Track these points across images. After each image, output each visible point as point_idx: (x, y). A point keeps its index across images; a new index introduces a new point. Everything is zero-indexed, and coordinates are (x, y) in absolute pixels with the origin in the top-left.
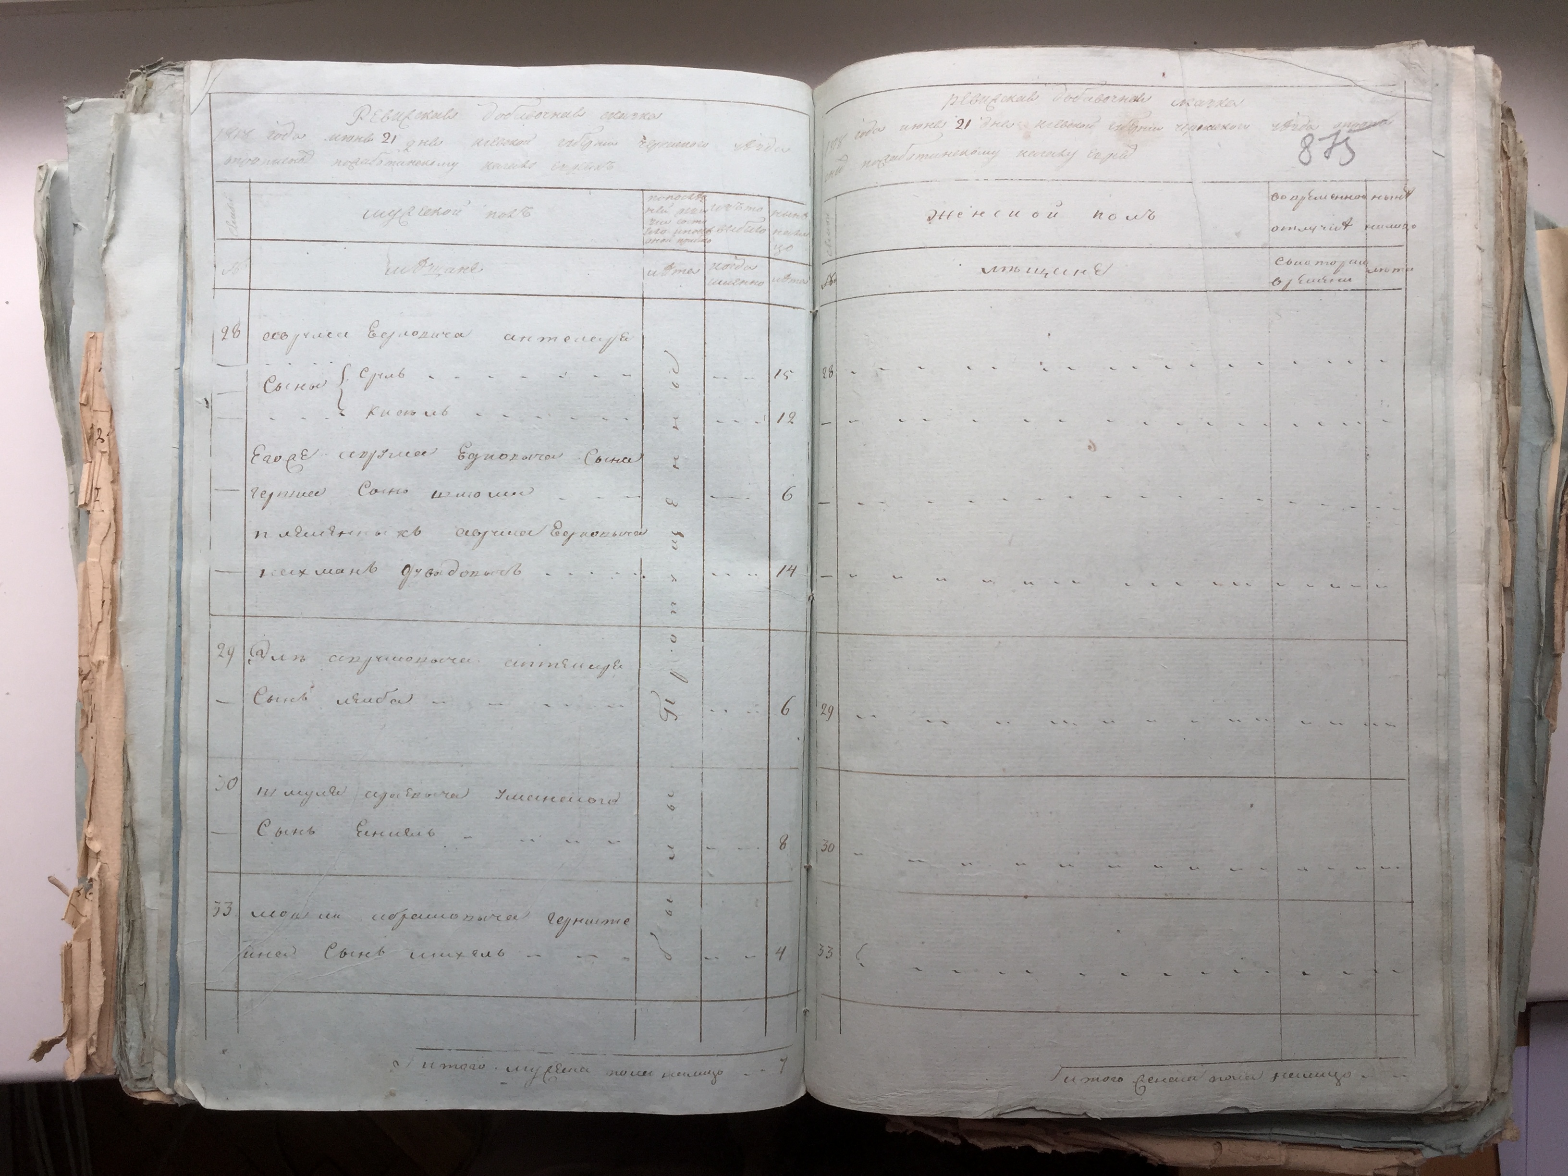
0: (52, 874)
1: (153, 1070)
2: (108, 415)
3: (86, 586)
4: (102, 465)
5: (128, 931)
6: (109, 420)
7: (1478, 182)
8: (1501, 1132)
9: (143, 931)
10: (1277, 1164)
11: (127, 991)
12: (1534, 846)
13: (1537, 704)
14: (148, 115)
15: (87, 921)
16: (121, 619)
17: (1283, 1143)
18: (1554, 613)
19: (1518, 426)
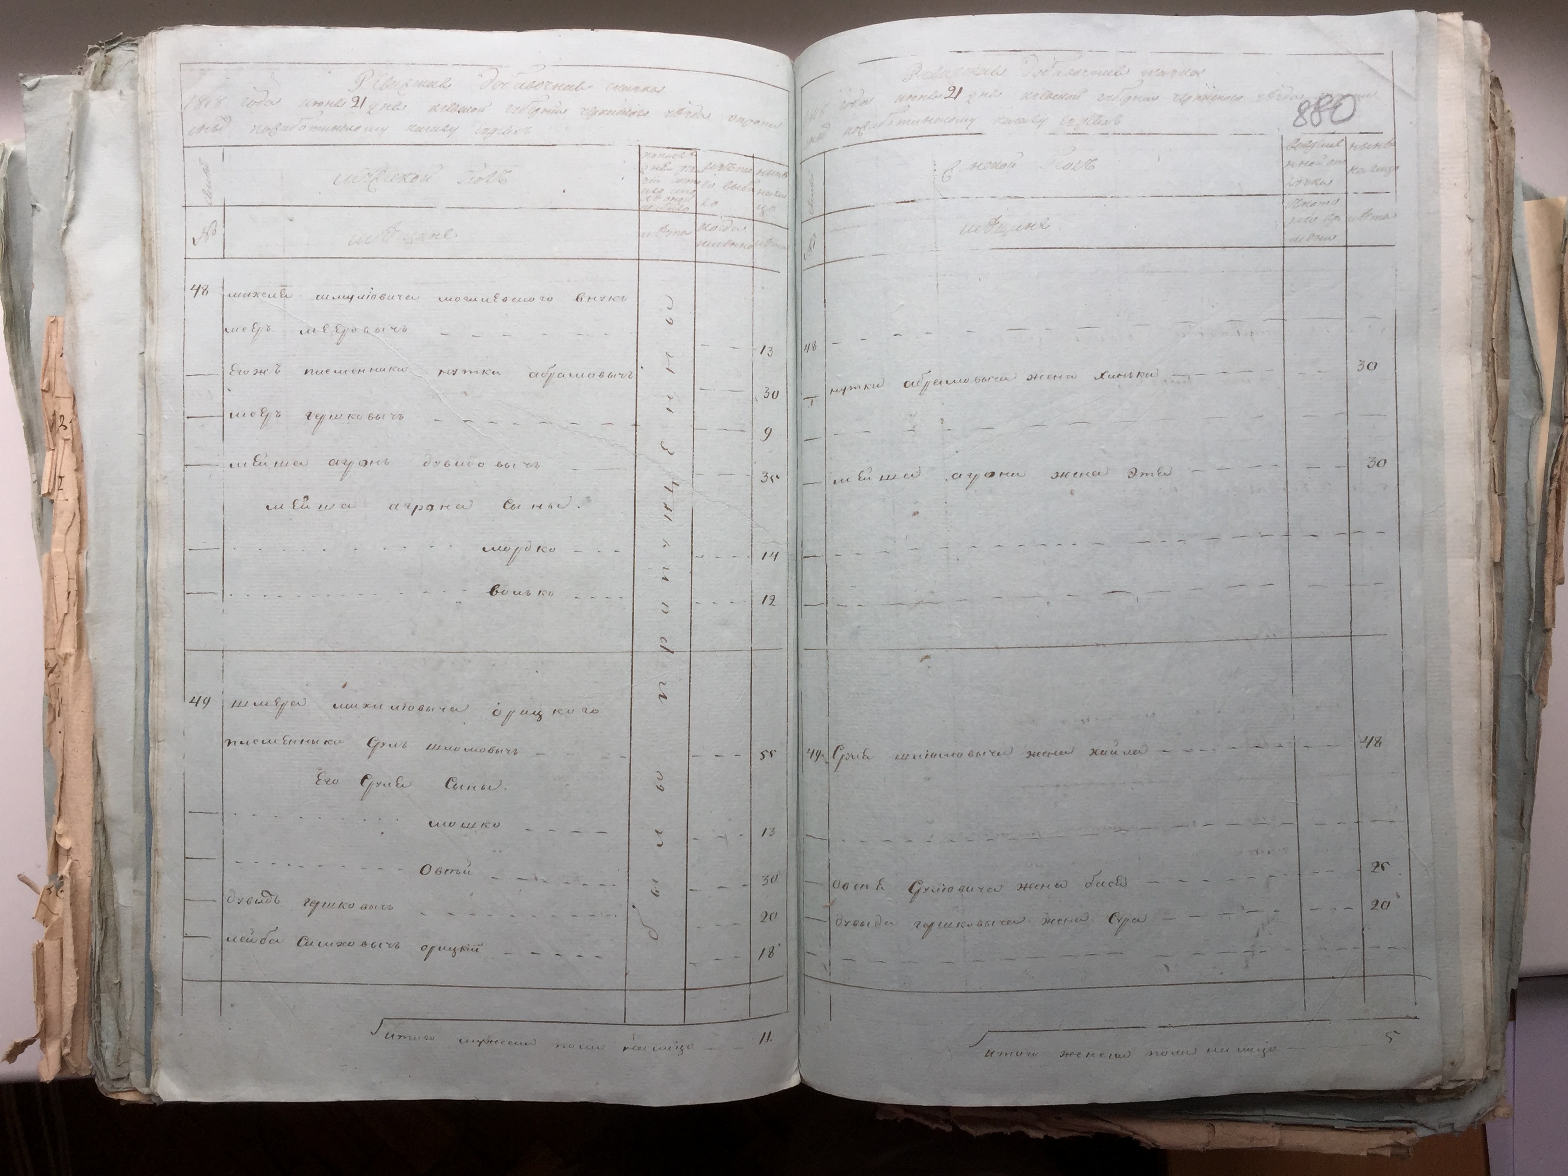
0: (22, 873)
1: (130, 1071)
2: (70, 402)
3: (51, 578)
4: (65, 453)
5: (102, 928)
6: (72, 407)
7: (1467, 151)
8: (1493, 1110)
9: (116, 929)
10: (1271, 1145)
11: (102, 991)
12: (1525, 822)
13: (1527, 679)
14: (108, 93)
15: (60, 919)
16: (87, 611)
17: (1277, 1124)
18: (1544, 587)
19: (1507, 397)
